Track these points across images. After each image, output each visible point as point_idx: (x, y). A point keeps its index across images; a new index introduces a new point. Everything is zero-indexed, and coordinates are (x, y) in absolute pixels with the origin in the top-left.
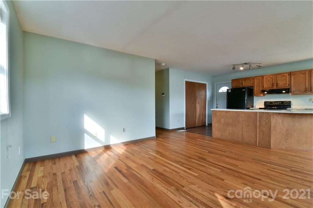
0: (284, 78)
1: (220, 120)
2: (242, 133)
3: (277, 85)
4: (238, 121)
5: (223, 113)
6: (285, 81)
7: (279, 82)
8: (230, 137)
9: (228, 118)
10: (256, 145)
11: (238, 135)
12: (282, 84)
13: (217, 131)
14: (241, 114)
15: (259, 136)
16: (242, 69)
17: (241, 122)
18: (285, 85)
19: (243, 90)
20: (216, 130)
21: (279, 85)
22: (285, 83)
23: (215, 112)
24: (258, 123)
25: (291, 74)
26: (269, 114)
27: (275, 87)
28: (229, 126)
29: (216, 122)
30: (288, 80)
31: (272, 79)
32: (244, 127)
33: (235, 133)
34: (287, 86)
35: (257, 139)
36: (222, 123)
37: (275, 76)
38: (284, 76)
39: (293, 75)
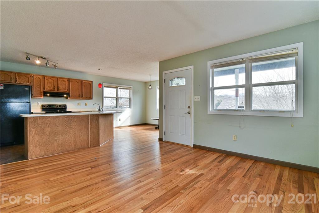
0: (64, 83)
1: (43, 130)
2: (74, 140)
3: (58, 89)
4: (70, 127)
5: (49, 119)
6: (65, 85)
7: (59, 86)
8: (60, 149)
9: (56, 125)
10: (89, 147)
11: (70, 143)
12: (62, 87)
13: (38, 148)
14: (73, 118)
15: (91, 138)
16: (38, 62)
17: (74, 128)
18: (65, 89)
19: (25, 89)
20: (36, 147)
21: (59, 88)
22: (65, 88)
23: (32, 119)
24: (90, 125)
25: (69, 81)
26: (98, 116)
27: (56, 91)
28: (58, 135)
29: (35, 134)
30: (67, 85)
31: (53, 81)
32: (76, 133)
33: (66, 142)
34: (67, 90)
35: (89, 141)
36: (48, 133)
37: (56, 79)
38: (64, 81)
39: (71, 81)
